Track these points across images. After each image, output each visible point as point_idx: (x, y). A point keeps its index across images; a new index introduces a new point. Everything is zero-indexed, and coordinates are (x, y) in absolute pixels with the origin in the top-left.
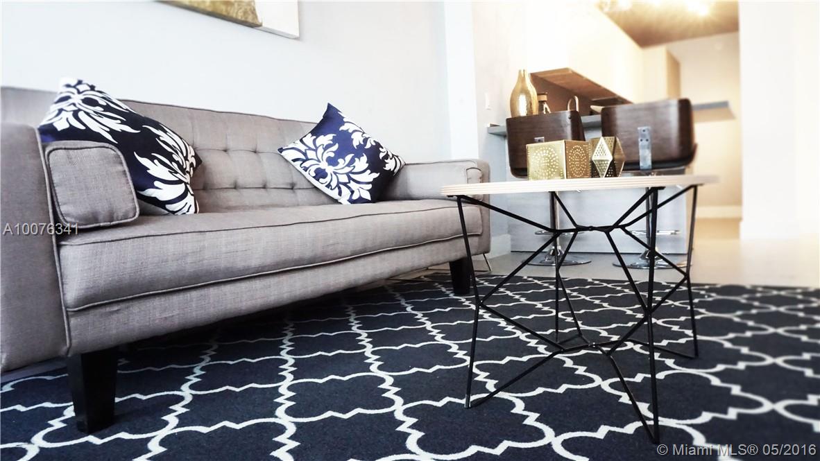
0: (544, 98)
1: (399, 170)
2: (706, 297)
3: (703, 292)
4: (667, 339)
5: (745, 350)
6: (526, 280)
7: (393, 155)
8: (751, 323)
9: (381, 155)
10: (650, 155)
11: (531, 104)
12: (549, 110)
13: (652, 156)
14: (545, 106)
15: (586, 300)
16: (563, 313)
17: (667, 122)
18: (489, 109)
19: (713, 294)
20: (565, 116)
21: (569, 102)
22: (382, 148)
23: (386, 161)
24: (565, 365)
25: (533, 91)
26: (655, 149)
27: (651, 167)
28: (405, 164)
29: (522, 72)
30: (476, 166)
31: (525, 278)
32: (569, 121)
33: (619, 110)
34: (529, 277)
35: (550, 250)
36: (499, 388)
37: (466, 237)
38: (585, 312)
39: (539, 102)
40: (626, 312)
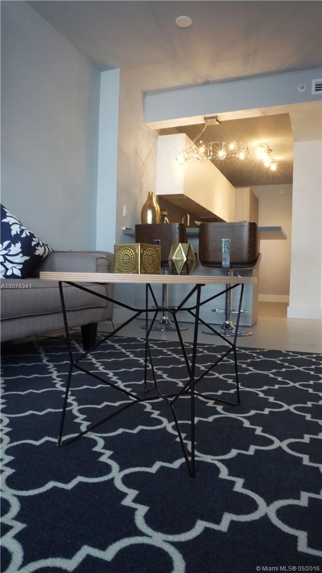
0: (166, 213)
1: (48, 256)
2: (256, 358)
3: (255, 355)
4: (222, 390)
5: (271, 399)
6: (139, 341)
7: (43, 244)
8: (280, 379)
9: (33, 243)
10: (229, 258)
11: (155, 216)
12: (168, 221)
13: (230, 259)
14: (166, 218)
15: (176, 358)
16: (157, 367)
17: (242, 237)
18: (125, 217)
19: (261, 357)
20: (175, 227)
21: (184, 217)
22: (35, 238)
23: (37, 248)
24: (145, 410)
25: (157, 207)
26: (232, 254)
27: (229, 267)
28: (54, 251)
29: (151, 193)
30: (104, 256)
31: (139, 339)
32: (177, 231)
33: (212, 226)
34: (142, 339)
35: (161, 320)
36: (90, 429)
37: (64, 312)
38: (173, 367)
39: (161, 215)
40: (200, 368)
